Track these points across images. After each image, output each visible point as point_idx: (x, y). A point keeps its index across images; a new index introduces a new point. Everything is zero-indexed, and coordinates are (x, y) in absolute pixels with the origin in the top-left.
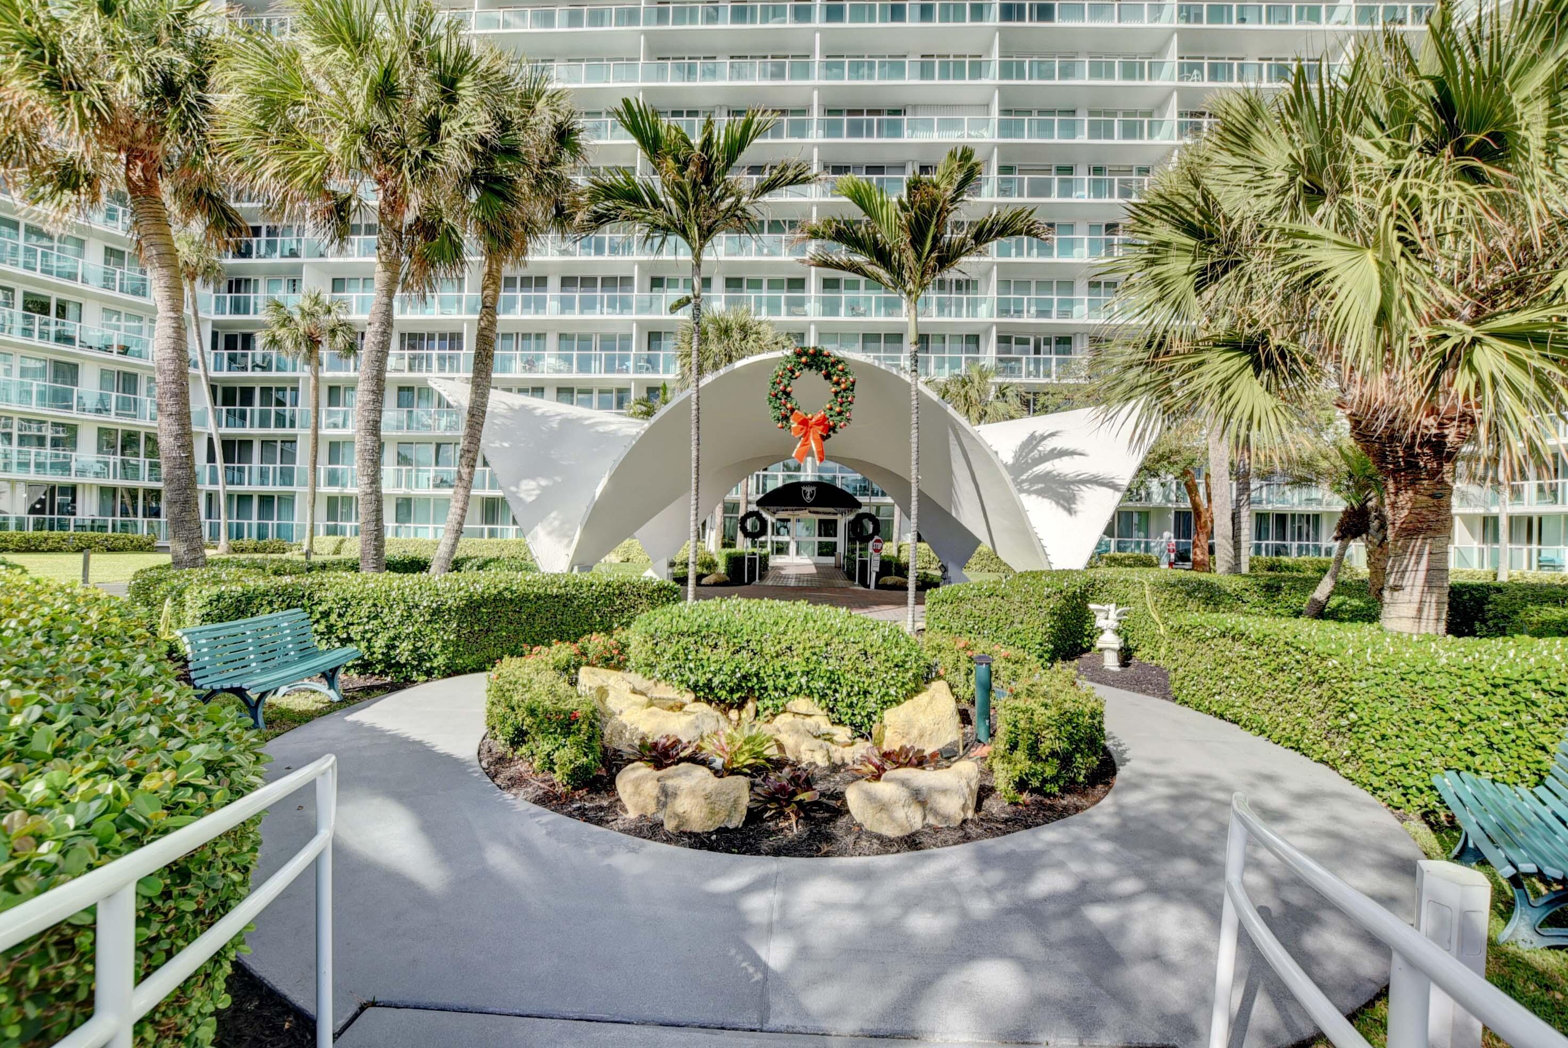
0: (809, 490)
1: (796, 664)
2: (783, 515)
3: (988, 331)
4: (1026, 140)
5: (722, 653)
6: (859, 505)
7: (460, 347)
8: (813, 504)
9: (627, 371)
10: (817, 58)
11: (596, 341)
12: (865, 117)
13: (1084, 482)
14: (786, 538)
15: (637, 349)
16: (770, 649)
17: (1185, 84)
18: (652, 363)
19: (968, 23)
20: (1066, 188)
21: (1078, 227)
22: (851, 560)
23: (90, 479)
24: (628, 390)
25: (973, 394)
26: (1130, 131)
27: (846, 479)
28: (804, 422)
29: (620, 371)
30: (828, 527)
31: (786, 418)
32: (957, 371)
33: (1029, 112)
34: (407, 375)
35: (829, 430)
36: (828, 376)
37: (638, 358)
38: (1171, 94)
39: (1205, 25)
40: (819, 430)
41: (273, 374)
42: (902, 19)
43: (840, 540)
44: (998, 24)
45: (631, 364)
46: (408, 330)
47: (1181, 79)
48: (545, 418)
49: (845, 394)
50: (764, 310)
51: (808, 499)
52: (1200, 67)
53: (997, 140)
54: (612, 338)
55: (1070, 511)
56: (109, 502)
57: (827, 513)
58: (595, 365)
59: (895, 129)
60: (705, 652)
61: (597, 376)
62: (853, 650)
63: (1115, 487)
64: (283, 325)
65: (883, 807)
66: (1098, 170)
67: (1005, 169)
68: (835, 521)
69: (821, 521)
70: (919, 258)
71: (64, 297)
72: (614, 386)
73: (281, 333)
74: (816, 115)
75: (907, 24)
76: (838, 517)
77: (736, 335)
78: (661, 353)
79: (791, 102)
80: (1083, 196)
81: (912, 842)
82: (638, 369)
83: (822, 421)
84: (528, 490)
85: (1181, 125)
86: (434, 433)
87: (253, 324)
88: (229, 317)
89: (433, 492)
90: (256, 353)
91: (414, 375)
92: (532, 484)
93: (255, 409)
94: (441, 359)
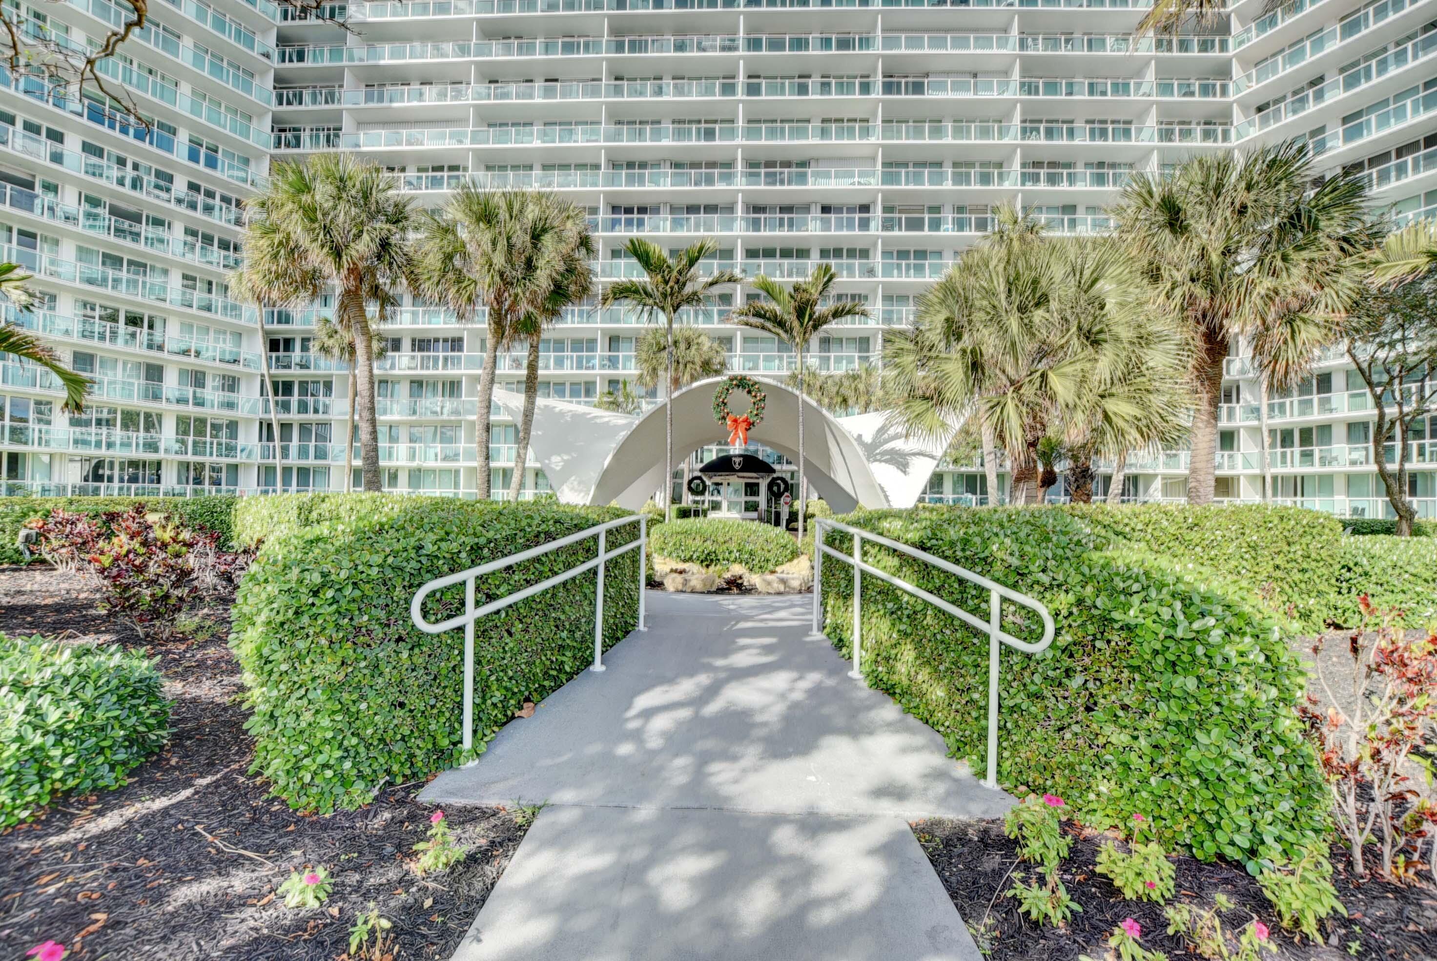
0: (737, 460)
1: (733, 546)
2: (717, 479)
3: (875, 335)
4: (903, 187)
5: (698, 542)
6: (774, 471)
7: (460, 349)
8: (741, 470)
9: (593, 368)
10: (741, 123)
11: (568, 345)
12: (778, 170)
13: (914, 454)
14: (719, 498)
15: (601, 351)
16: (721, 540)
17: (1026, 142)
18: (613, 362)
19: (857, 96)
20: (936, 225)
21: (945, 254)
22: (769, 512)
23: (172, 456)
24: (594, 383)
25: (861, 387)
26: (985, 179)
27: (764, 453)
28: (735, 420)
29: (587, 368)
30: (752, 489)
31: (724, 418)
32: (852, 366)
33: (906, 165)
34: (419, 372)
35: (750, 425)
36: (749, 392)
37: (602, 358)
38: (1015, 151)
39: (1041, 97)
40: (744, 425)
41: (312, 371)
42: (807, 93)
43: (762, 499)
44: (881, 96)
45: (597, 362)
46: (419, 336)
47: (1023, 138)
48: (562, 414)
49: (759, 404)
50: (701, 318)
51: (737, 467)
52: (1038, 130)
53: (880, 187)
54: (581, 341)
55: (905, 472)
56: (184, 472)
57: (751, 477)
58: (567, 363)
59: (802, 178)
60: (690, 542)
61: (569, 372)
62: (761, 540)
63: (932, 457)
64: (331, 337)
65: (769, 583)
66: (960, 209)
67: (887, 209)
68: (757, 485)
69: (747, 485)
70: (802, 324)
71: (153, 313)
72: (583, 380)
73: (330, 342)
74: (739, 167)
75: (811, 97)
76: (760, 481)
77: (682, 346)
78: (621, 354)
79: (719, 157)
80: (948, 231)
81: (779, 593)
82: (603, 367)
83: (746, 420)
84: (556, 462)
85: (1023, 175)
86: (440, 418)
87: (293, 332)
88: (276, 326)
89: (440, 464)
90: (297, 354)
91: (425, 372)
92: (559, 459)
93: (295, 399)
94: (446, 359)
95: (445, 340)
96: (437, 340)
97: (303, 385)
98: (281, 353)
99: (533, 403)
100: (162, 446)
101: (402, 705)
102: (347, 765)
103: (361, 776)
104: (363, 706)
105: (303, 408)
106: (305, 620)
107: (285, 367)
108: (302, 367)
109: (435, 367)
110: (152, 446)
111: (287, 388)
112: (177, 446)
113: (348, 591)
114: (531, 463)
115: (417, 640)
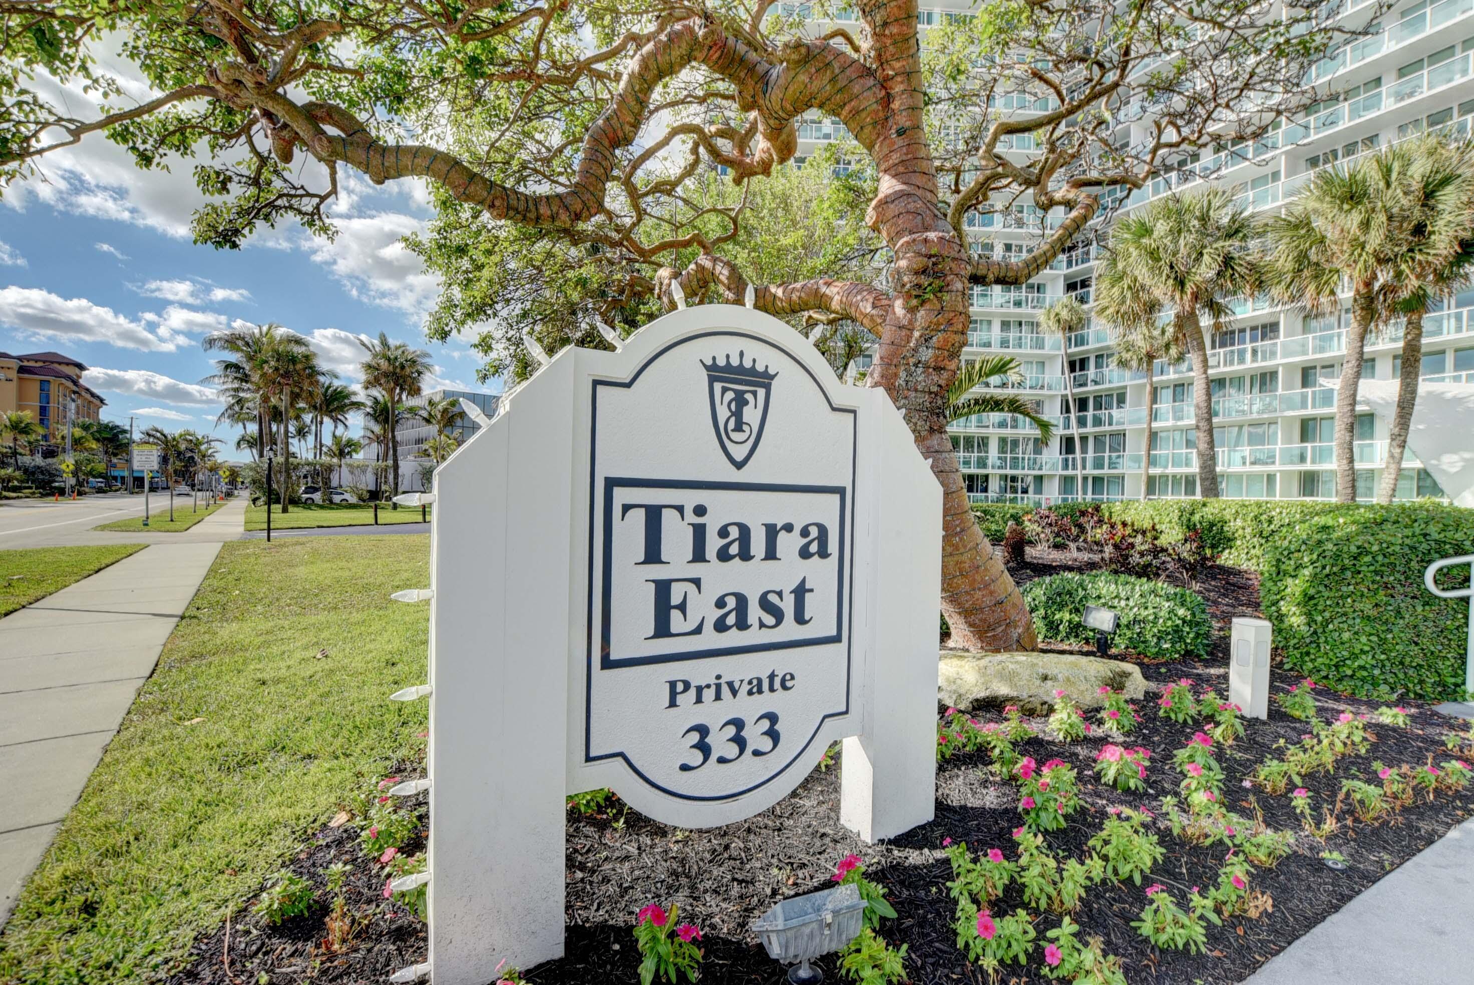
7: (1275, 336)
41: (1105, 386)
64: (1129, 350)
73: (1127, 356)
84: (1451, 461)
86: (1249, 417)
87: (1088, 351)
88: (1073, 350)
89: (1248, 468)
90: (1091, 372)
91: (1228, 369)
92: (1455, 457)
93: (1090, 413)
94: (1254, 352)
95: (1254, 329)
96: (1242, 331)
97: (1098, 399)
98: (1078, 373)
99: (1414, 392)
100: (990, 462)
101: (1416, 644)
102: (1377, 672)
103: (1386, 682)
104: (1390, 636)
105: (1098, 422)
106: (1348, 574)
107: (1081, 385)
108: (1096, 383)
109: (1242, 360)
110: (982, 463)
111: (1082, 404)
112: (998, 463)
113: (1380, 558)
114: (1412, 463)
115: (1429, 600)
